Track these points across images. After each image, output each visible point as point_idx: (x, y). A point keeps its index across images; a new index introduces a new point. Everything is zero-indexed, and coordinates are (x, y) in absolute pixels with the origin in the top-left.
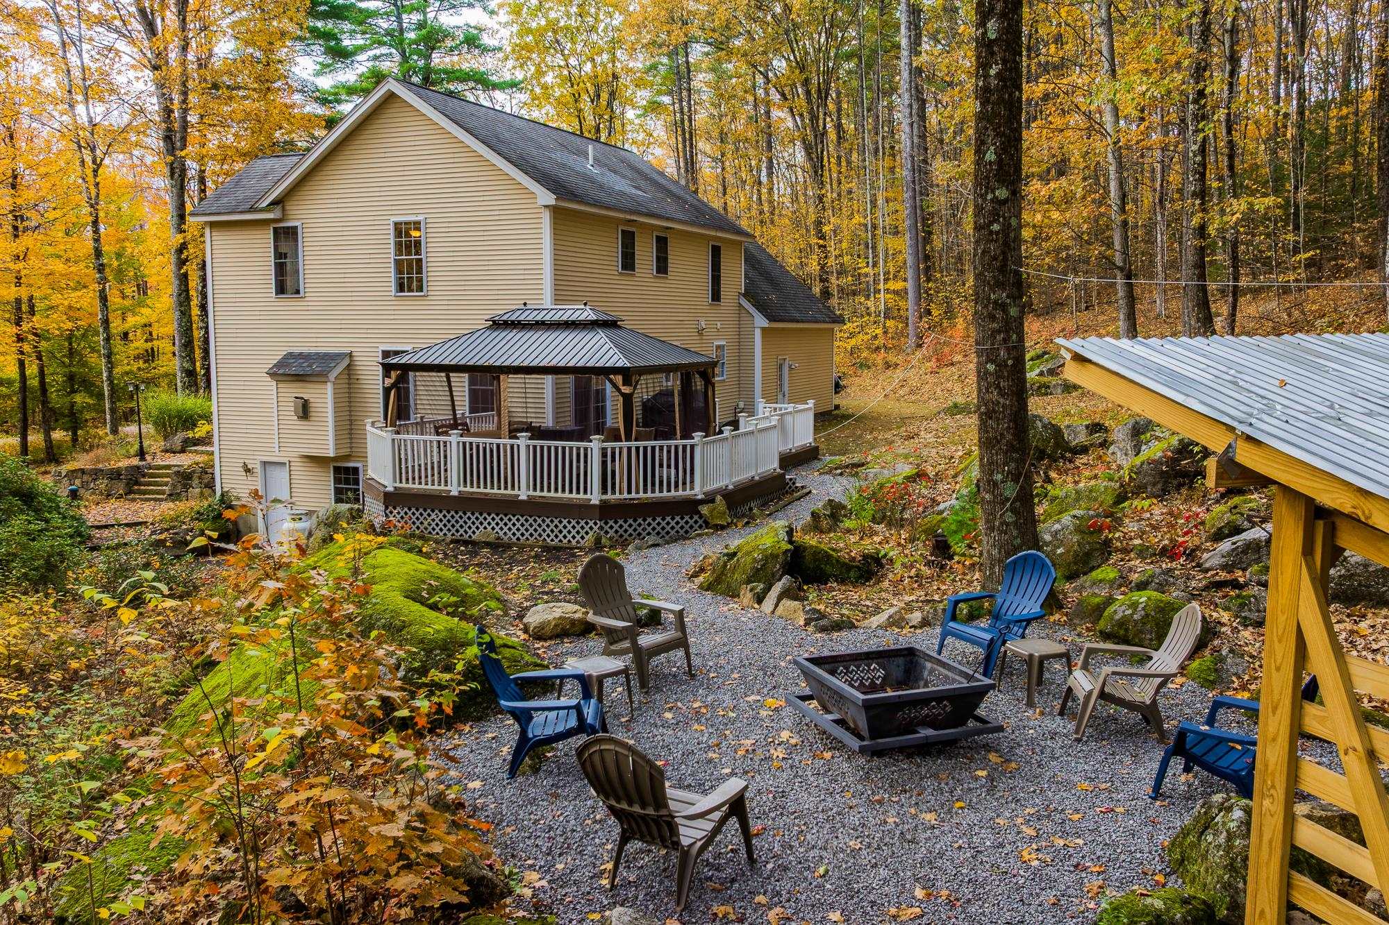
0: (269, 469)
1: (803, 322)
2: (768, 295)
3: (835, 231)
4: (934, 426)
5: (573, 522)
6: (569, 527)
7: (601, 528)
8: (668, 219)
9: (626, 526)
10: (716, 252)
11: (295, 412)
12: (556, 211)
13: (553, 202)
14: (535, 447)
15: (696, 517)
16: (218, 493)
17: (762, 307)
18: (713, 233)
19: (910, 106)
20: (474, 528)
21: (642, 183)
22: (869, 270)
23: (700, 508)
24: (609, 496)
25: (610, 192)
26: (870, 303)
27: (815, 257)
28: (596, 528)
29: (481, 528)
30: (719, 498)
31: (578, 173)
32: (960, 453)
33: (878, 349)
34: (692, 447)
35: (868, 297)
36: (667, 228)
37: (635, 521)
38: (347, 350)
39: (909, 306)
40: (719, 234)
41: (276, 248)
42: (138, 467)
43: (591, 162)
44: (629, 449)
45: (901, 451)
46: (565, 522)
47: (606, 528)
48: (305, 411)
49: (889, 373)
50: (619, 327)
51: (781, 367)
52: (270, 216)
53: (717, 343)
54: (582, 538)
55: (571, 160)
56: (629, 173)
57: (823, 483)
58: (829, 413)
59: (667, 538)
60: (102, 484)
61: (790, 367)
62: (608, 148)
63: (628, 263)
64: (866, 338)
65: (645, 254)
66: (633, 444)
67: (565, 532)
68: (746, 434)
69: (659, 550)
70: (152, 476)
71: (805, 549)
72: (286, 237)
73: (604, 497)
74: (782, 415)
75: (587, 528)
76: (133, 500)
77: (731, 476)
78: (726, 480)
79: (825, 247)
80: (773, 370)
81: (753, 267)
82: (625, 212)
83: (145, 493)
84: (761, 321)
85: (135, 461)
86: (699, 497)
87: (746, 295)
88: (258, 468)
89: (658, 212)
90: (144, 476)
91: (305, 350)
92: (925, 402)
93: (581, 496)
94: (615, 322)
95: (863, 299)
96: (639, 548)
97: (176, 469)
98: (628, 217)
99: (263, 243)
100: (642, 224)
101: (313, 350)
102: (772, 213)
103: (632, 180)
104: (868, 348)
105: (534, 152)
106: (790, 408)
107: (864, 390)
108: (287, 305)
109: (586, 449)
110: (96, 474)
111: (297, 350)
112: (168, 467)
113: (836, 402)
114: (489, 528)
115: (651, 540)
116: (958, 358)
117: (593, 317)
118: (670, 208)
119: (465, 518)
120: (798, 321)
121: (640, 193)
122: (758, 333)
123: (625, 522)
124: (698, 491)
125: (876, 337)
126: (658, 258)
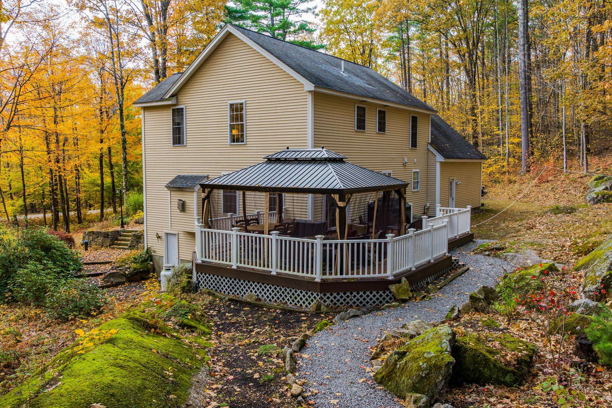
0: (169, 236)
1: (464, 159)
2: (444, 144)
3: (481, 112)
4: (545, 221)
5: (304, 293)
6: (301, 296)
7: (321, 298)
8: (385, 100)
9: (338, 297)
10: (414, 120)
11: (178, 208)
12: (316, 95)
13: (313, 89)
14: (281, 241)
15: (387, 292)
16: (146, 248)
17: (441, 151)
18: (413, 109)
19: (524, 45)
20: (245, 290)
21: (373, 83)
22: (500, 132)
23: (390, 287)
24: (328, 277)
25: (352, 85)
26: (500, 149)
27: (471, 125)
28: (318, 298)
29: (249, 291)
30: (404, 279)
31: (334, 75)
32: (569, 244)
33: (504, 173)
34: (386, 244)
35: (499, 146)
36: (385, 106)
37: (345, 294)
38: (206, 174)
39: (522, 150)
40: (416, 110)
41: (173, 120)
42: (118, 232)
43: (343, 70)
44: (342, 245)
45: (527, 240)
46: (299, 292)
47: (325, 298)
48: (183, 207)
49: (511, 186)
50: (344, 162)
51: (451, 183)
52: (169, 103)
53: (414, 170)
54: (309, 303)
55: (331, 69)
56: (366, 77)
57: (477, 261)
58: (478, 208)
59: (365, 309)
60: (100, 239)
61: (456, 183)
62: (356, 65)
63: (361, 125)
64: (498, 167)
65: (372, 121)
66: (345, 241)
67: (298, 298)
68: (425, 232)
69: (357, 321)
70: (125, 236)
71: (466, 350)
72: (178, 113)
73: (324, 277)
74: (450, 216)
75: (312, 297)
76: (113, 248)
77: (414, 262)
78: (411, 265)
79: (476, 120)
80: (447, 186)
81: (437, 129)
82: (359, 96)
83: (119, 245)
84: (440, 158)
85: (119, 228)
86: (391, 278)
87: (432, 143)
88: (164, 237)
89: (380, 96)
90: (121, 236)
91: (186, 174)
92: (532, 202)
93: (309, 275)
94: (342, 159)
95: (496, 147)
96: (342, 319)
97: (134, 233)
98: (361, 99)
99: (167, 117)
100: (370, 103)
101: (190, 174)
102: (448, 104)
103: (367, 81)
104: (499, 172)
105: (308, 64)
106: (456, 210)
107: (497, 195)
108: (179, 149)
109: (313, 244)
110: (98, 234)
111: (182, 174)
112: (131, 232)
113: (482, 201)
114: (253, 291)
115: (352, 311)
116: (550, 178)
117: (326, 156)
118: (388, 95)
119: (240, 283)
120: (461, 158)
121: (370, 87)
122: (438, 166)
123: (338, 294)
124: (389, 274)
125: (503, 167)
126: (379, 123)
